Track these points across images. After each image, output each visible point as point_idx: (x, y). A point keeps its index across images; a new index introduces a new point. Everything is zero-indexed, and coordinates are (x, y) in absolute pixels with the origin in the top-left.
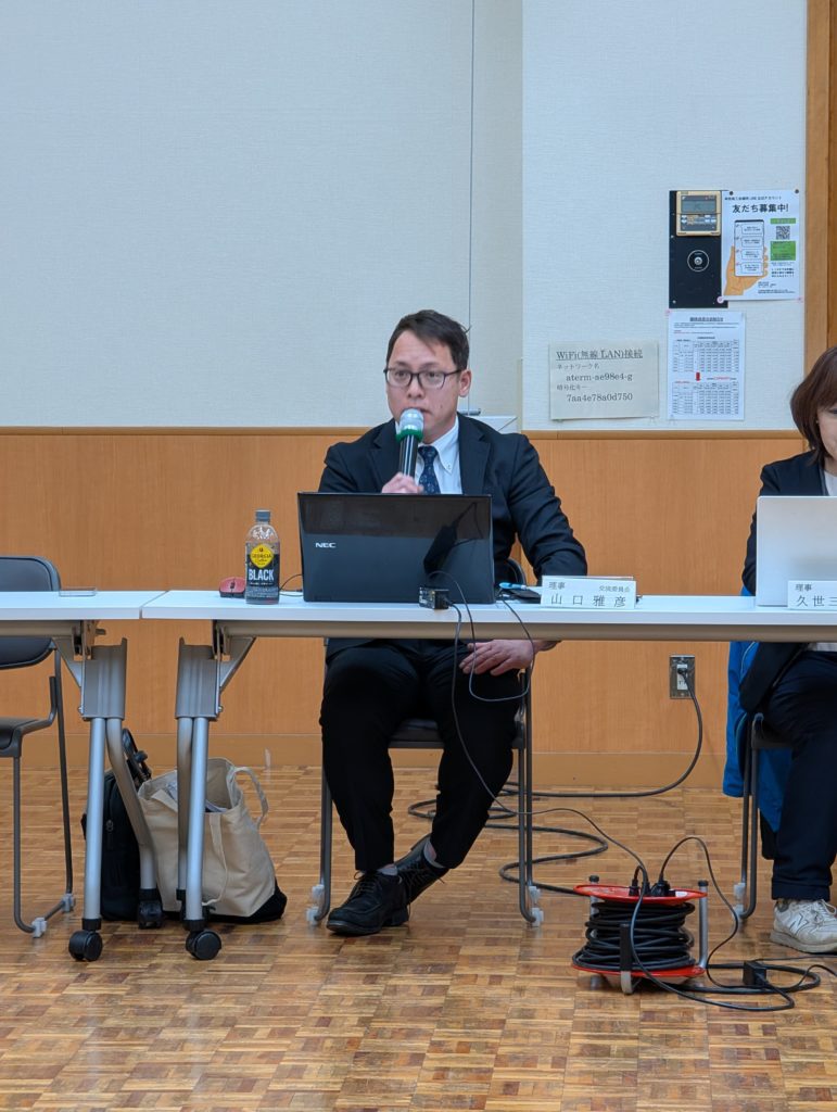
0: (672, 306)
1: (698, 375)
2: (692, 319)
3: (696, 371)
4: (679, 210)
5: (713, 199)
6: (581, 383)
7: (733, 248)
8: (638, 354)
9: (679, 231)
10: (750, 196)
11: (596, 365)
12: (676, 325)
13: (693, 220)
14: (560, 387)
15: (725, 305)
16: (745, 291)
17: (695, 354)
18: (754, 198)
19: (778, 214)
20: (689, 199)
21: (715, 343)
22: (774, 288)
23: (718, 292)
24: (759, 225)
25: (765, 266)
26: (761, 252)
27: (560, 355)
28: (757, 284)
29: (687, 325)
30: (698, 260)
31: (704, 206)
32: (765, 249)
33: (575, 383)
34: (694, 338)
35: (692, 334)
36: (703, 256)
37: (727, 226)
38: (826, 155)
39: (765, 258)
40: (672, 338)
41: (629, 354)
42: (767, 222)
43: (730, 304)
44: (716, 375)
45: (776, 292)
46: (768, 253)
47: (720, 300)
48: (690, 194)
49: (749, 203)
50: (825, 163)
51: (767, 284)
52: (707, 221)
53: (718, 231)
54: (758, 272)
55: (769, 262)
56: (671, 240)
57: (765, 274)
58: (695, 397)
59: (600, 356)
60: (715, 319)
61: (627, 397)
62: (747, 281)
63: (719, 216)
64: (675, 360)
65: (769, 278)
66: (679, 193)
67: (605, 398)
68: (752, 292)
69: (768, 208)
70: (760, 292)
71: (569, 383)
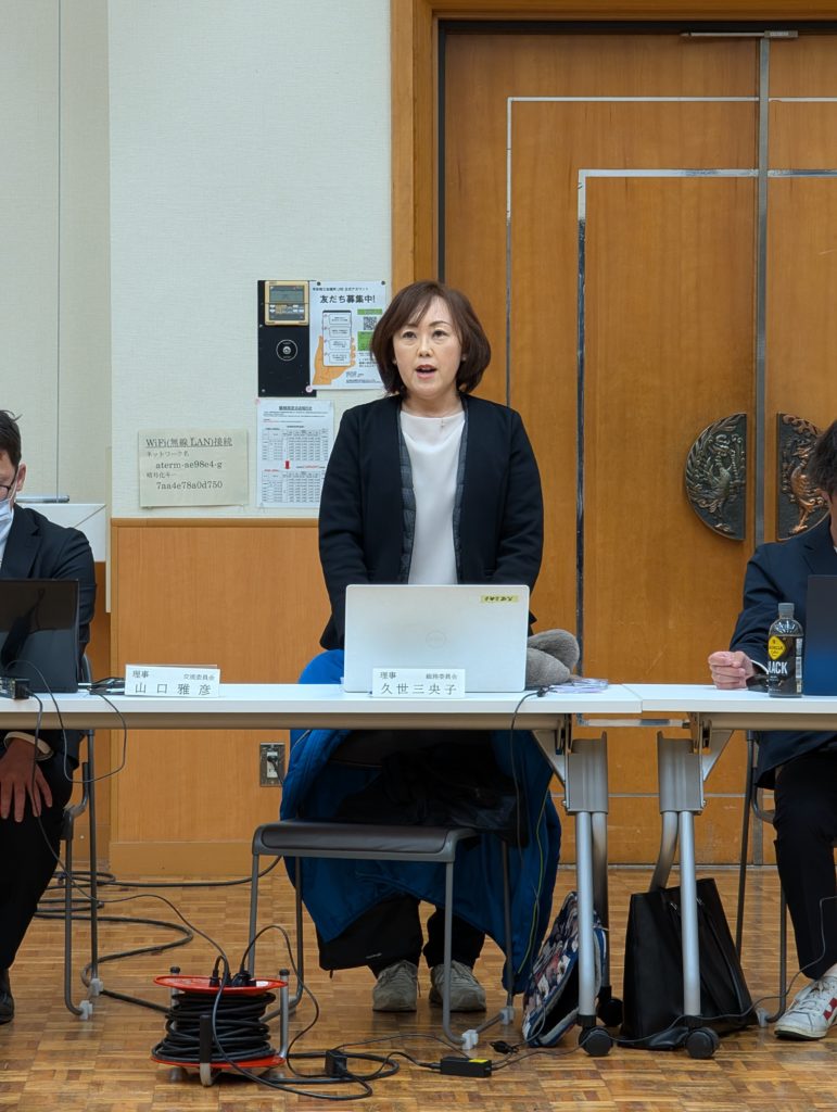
0: (261, 394)
1: (287, 463)
2: (281, 408)
3: (285, 459)
4: (267, 300)
5: (301, 289)
6: (171, 471)
7: (321, 338)
8: (228, 442)
9: (267, 320)
10: (338, 287)
11: (186, 452)
12: (266, 414)
13: (281, 309)
14: (149, 475)
15: (314, 394)
16: (333, 381)
17: (285, 442)
18: (341, 289)
19: (365, 305)
20: (277, 288)
21: (304, 432)
22: (362, 378)
23: (306, 381)
24: (346, 316)
25: (353, 355)
26: (348, 342)
27: (150, 443)
28: (344, 374)
29: (276, 414)
30: (287, 350)
31: (292, 296)
32: (352, 340)
33: (165, 470)
34: (283, 426)
35: (282, 422)
36: (291, 346)
37: (315, 315)
38: (411, 248)
39: (353, 348)
40: (261, 427)
41: (219, 442)
42: (354, 313)
43: (318, 394)
44: (307, 463)
45: (364, 381)
46: (356, 343)
47: (309, 389)
48: (279, 283)
49: (337, 294)
50: (411, 255)
51: (355, 373)
52: (295, 311)
53: (306, 321)
54: (347, 362)
55: (357, 352)
56: (260, 330)
57: (353, 363)
58: (285, 486)
59: (189, 443)
60: (304, 408)
61: (217, 485)
62: (336, 371)
63: (306, 306)
64: (265, 449)
65: (356, 368)
66: (267, 284)
67: (194, 486)
68: (339, 382)
69: (355, 299)
70: (348, 382)
71: (158, 471)
